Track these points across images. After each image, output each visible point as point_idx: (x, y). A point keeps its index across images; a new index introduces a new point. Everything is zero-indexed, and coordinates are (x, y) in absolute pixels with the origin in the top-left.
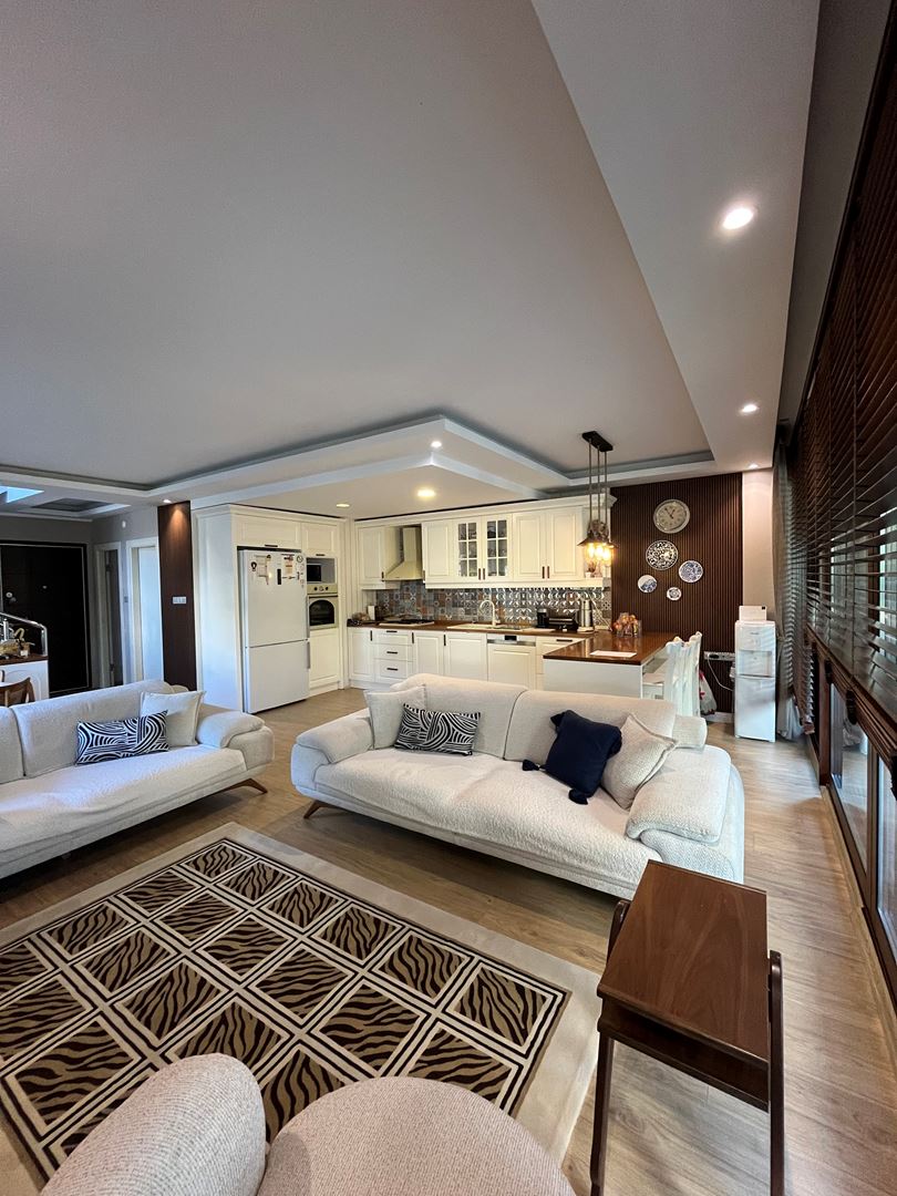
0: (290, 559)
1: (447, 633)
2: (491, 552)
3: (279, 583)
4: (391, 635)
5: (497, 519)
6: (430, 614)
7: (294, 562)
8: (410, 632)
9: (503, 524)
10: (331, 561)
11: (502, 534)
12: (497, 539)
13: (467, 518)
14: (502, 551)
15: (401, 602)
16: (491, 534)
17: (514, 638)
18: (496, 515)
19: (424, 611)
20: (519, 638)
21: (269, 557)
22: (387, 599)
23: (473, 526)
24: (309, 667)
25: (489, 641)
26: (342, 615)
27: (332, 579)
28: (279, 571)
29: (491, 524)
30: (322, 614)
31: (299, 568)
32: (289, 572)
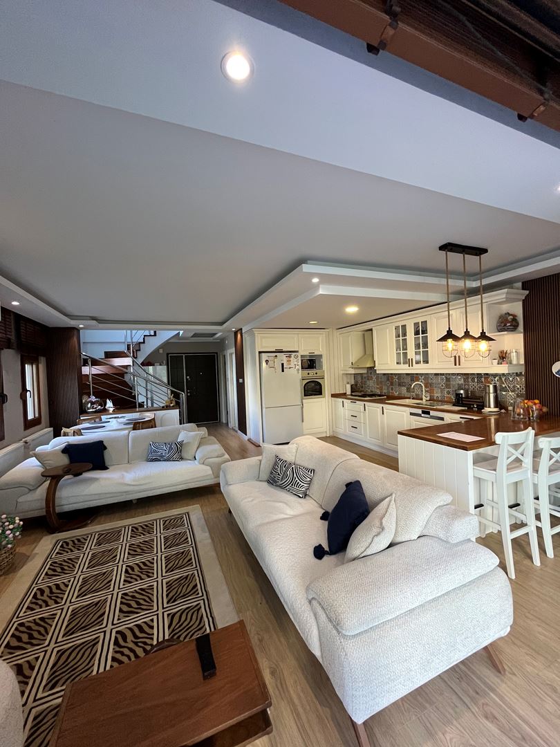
0: (290, 357)
1: (385, 406)
2: (417, 346)
3: (283, 371)
4: (353, 404)
5: (420, 320)
6: (385, 391)
7: (292, 359)
8: (362, 403)
9: (425, 323)
10: (321, 356)
11: (424, 332)
12: (421, 335)
13: (399, 321)
14: (425, 345)
15: (368, 382)
16: (417, 333)
17: (428, 413)
18: (419, 317)
19: (381, 389)
20: (432, 413)
21: (276, 356)
22: (359, 379)
23: (404, 327)
24: (303, 421)
25: (411, 414)
26: (327, 390)
27: (321, 367)
28: (283, 364)
29: (416, 325)
30: (313, 389)
31: (296, 363)
32: (290, 364)
